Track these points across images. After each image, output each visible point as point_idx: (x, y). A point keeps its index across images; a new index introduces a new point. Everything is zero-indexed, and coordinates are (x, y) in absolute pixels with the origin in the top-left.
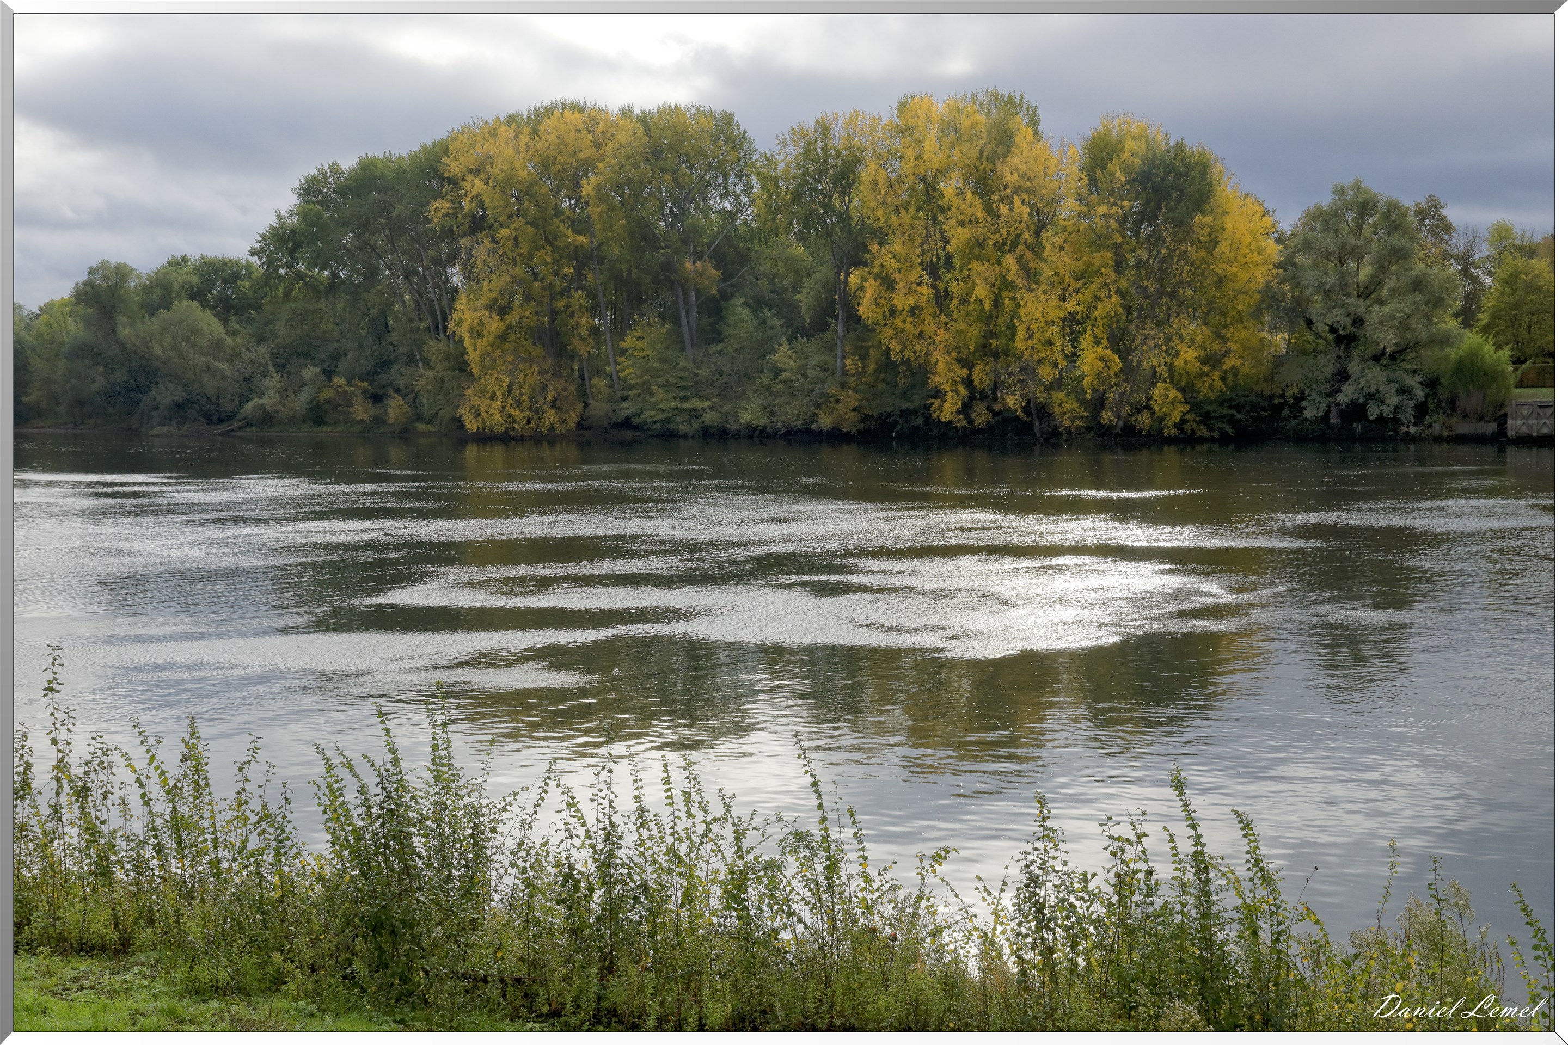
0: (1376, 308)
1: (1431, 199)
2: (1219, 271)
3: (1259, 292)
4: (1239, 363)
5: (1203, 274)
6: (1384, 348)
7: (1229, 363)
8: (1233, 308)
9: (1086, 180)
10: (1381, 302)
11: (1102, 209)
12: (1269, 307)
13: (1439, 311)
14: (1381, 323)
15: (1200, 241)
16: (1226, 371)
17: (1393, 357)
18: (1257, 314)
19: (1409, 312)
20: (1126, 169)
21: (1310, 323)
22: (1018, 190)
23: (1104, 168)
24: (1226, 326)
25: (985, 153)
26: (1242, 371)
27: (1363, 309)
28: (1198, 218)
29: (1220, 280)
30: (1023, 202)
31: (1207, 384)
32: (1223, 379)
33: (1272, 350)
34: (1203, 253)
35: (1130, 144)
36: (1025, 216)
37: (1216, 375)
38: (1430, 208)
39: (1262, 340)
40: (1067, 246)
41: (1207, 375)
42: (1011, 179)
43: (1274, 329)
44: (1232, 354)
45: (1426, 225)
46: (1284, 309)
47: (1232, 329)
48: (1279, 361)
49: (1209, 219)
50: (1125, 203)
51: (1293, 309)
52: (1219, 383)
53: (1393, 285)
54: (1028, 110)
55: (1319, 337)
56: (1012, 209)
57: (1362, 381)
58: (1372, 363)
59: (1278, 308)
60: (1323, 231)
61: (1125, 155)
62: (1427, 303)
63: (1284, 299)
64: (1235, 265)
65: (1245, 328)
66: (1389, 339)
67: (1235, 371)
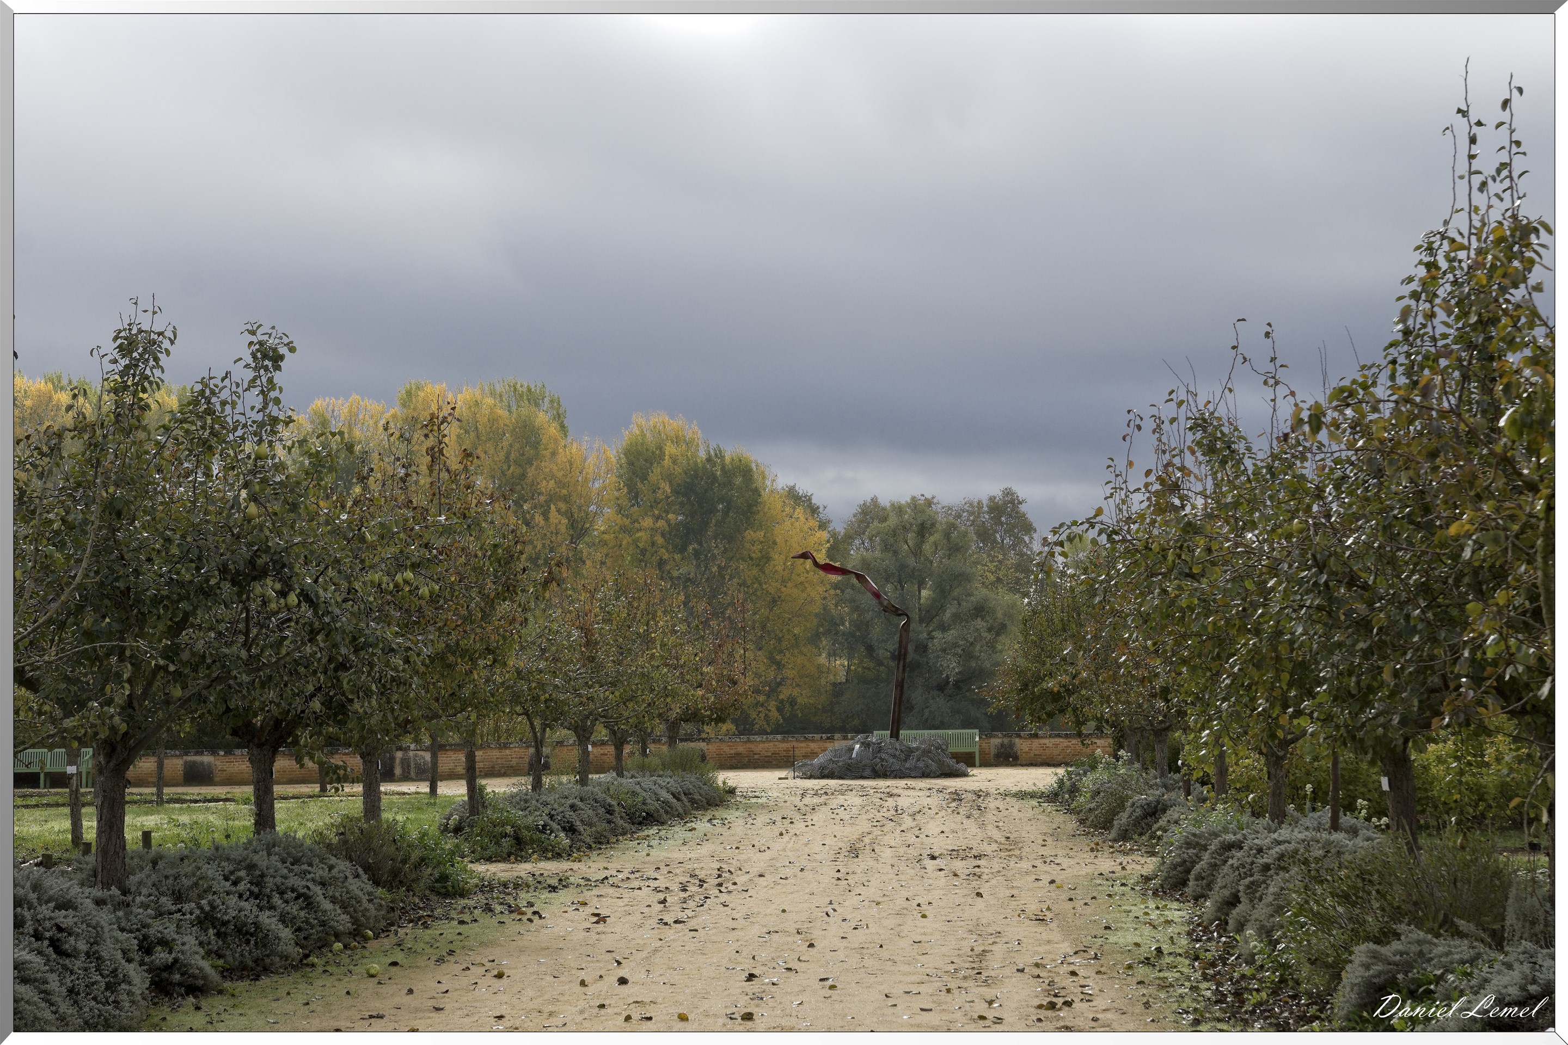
0: (937, 634)
1: (1008, 493)
2: (772, 591)
3: (816, 615)
4: (795, 692)
5: (754, 594)
6: (948, 677)
7: (785, 693)
8: (789, 630)
9: (625, 490)
10: (943, 628)
11: (647, 522)
12: (828, 632)
13: (1002, 638)
14: (944, 650)
15: (751, 559)
16: (782, 702)
17: (957, 685)
18: (814, 639)
19: (971, 640)
20: (669, 477)
21: (870, 649)
22: (552, 499)
23: (644, 478)
24: (781, 652)
25: (513, 456)
26: (799, 700)
27: (925, 635)
28: (749, 534)
29: (774, 601)
30: (559, 511)
31: (762, 715)
32: (779, 710)
33: (832, 677)
34: (755, 571)
35: (670, 449)
36: (563, 529)
37: (772, 705)
38: (1005, 503)
39: (819, 667)
40: (609, 562)
41: (762, 705)
42: (547, 486)
43: (832, 654)
44: (789, 682)
45: (1002, 524)
46: (844, 634)
47: (788, 655)
48: (838, 690)
49: (760, 534)
50: (670, 516)
51: (852, 634)
52: (774, 714)
53: (954, 610)
54: (552, 401)
55: (880, 663)
56: (547, 519)
57: (927, 712)
58: (935, 693)
59: (836, 634)
60: (882, 551)
61: (667, 462)
62: (990, 630)
63: (843, 624)
64: (789, 585)
65: (801, 653)
66: (951, 667)
67: (792, 702)
